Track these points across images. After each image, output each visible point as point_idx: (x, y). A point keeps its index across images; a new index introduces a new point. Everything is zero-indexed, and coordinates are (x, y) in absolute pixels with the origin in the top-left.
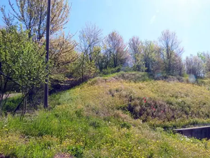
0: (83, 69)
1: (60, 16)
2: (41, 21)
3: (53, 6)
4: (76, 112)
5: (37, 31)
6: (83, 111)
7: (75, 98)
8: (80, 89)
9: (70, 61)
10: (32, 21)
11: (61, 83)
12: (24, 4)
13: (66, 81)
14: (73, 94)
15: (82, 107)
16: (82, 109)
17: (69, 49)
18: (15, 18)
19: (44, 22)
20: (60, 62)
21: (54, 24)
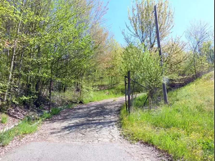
0: (195, 66)
1: (166, 23)
2: (150, 32)
3: (159, 17)
4: (197, 107)
5: (149, 41)
6: (204, 106)
7: (192, 94)
8: (196, 85)
9: (181, 60)
10: (144, 35)
11: (176, 81)
12: (136, 23)
13: (180, 79)
14: (189, 90)
15: (202, 102)
16: (203, 104)
17: (179, 50)
18: (132, 36)
19: (154, 33)
20: (173, 63)
21: (162, 32)
